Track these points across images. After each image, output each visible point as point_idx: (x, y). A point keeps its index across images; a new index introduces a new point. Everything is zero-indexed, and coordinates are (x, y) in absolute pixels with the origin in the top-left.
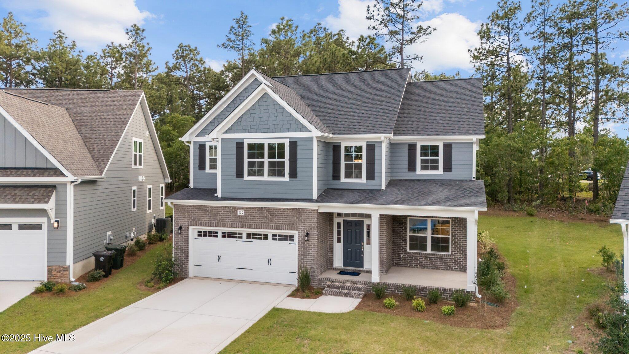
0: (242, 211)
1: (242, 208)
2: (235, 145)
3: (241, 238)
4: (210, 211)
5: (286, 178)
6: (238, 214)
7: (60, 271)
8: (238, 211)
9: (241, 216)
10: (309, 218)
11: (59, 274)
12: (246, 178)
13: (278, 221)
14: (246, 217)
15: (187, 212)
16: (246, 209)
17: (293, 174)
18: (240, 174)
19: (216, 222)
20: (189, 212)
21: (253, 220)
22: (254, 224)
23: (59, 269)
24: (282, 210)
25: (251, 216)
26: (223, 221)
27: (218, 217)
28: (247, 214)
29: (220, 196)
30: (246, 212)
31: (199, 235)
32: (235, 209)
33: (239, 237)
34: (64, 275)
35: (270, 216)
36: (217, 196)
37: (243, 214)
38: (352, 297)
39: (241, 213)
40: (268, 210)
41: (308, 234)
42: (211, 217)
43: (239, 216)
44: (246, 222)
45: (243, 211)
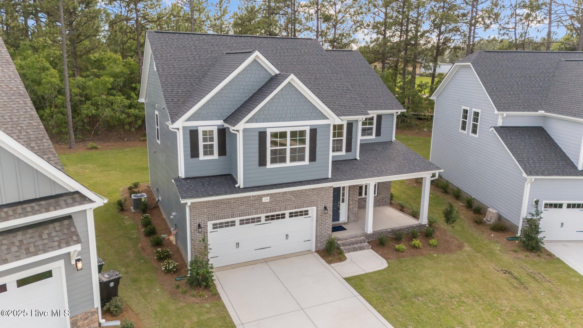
0: (267, 198)
1: (267, 195)
2: (257, 134)
3: (260, 221)
4: (233, 203)
5: (307, 162)
6: (263, 201)
7: (87, 318)
8: (263, 198)
9: (266, 202)
10: (326, 195)
11: (86, 321)
12: (269, 166)
13: (300, 201)
14: (271, 202)
15: (206, 208)
16: (271, 195)
17: (313, 158)
18: (262, 162)
19: (240, 212)
20: (209, 208)
21: (277, 204)
22: (278, 207)
23: (86, 316)
24: (304, 191)
25: (276, 201)
26: (247, 210)
27: (242, 207)
28: (272, 199)
29: (242, 187)
30: (271, 198)
31: (214, 228)
32: (260, 197)
33: (257, 221)
34: (92, 320)
35: (293, 198)
36: (239, 187)
37: (268, 201)
38: (365, 249)
39: (266, 200)
40: (292, 193)
41: (325, 208)
42: (234, 208)
43: (264, 202)
44: (271, 207)
45: (269, 198)
